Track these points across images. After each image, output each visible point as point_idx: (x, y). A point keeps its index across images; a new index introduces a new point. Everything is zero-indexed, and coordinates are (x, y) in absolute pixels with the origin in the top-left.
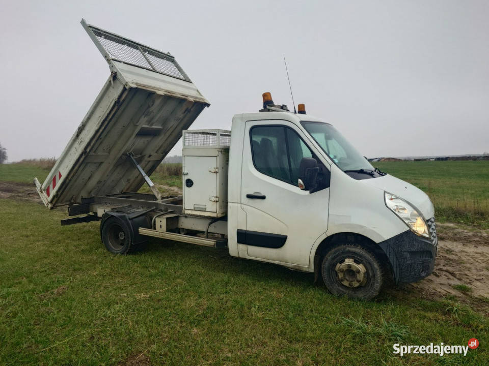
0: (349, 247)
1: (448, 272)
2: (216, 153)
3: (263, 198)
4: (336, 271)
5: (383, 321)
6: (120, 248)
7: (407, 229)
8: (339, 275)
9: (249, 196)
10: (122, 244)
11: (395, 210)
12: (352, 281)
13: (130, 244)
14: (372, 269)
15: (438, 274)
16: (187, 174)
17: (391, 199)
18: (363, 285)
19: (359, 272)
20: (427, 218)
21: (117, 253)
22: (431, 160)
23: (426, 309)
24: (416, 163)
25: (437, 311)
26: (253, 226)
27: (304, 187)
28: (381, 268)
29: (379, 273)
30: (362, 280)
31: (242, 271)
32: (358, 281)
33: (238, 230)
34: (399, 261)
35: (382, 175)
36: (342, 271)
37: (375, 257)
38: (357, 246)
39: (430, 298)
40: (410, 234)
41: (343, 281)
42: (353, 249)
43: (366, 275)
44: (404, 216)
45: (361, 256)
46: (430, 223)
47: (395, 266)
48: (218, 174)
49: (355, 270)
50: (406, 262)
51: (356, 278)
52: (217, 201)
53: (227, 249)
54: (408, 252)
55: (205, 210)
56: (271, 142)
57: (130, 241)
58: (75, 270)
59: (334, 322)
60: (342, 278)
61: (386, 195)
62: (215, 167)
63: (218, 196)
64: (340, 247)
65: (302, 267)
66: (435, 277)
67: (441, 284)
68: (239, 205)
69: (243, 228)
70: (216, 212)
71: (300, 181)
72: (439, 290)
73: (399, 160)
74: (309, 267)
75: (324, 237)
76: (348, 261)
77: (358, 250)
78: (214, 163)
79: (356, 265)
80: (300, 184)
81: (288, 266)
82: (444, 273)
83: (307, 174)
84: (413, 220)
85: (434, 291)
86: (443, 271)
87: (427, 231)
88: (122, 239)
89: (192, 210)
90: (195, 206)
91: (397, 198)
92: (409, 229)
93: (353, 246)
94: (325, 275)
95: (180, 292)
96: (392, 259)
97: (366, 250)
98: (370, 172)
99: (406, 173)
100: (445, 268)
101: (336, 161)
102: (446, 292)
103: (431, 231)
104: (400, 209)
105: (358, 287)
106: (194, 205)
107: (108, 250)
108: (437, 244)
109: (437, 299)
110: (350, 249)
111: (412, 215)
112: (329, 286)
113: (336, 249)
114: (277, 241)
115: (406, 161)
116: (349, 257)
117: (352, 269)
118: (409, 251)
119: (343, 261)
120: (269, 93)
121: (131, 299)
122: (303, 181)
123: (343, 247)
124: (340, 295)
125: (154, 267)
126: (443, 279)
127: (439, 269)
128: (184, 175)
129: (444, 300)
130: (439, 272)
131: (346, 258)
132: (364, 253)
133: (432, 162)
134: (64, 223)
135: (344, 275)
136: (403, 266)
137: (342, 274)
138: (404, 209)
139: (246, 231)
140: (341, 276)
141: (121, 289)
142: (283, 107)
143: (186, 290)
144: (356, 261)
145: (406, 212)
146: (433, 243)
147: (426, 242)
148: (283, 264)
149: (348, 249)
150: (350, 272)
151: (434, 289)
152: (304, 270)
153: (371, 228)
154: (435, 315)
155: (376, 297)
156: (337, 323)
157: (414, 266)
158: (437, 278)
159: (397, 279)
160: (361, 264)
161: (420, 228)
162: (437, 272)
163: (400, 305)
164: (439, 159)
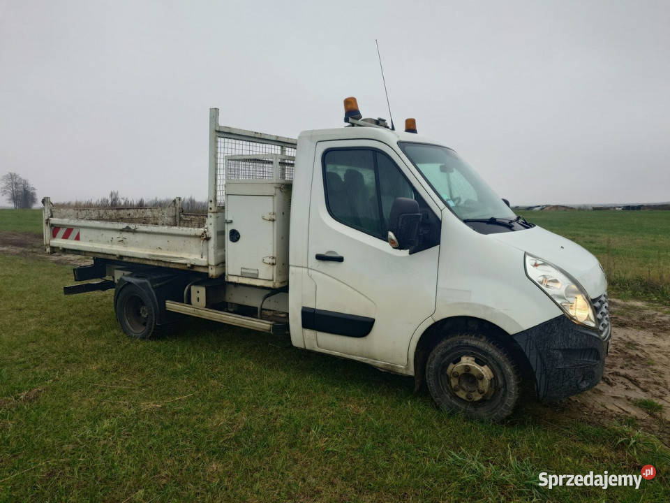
0: (467, 339)
1: (627, 378)
2: (271, 190)
3: (340, 259)
4: (447, 375)
5: (512, 460)
6: (141, 330)
7: (559, 313)
8: (452, 380)
9: (320, 258)
10: (145, 324)
11: (542, 283)
12: (471, 392)
13: (153, 325)
14: (503, 374)
15: (611, 381)
16: (231, 222)
17: (536, 265)
18: (488, 398)
19: (481, 377)
20: (593, 296)
21: (136, 338)
22: (617, 209)
23: (586, 438)
24: (595, 213)
25: (604, 444)
26: (326, 303)
27: (397, 244)
28: (515, 374)
29: (512, 382)
30: (486, 391)
31: (313, 369)
32: (481, 392)
33: (303, 308)
34: (544, 365)
35: (527, 228)
36: (456, 375)
37: (507, 356)
38: (481, 338)
39: (595, 420)
40: (564, 322)
41: (457, 390)
42: (474, 343)
43: (493, 383)
44: (556, 293)
45: (486, 353)
46: (597, 304)
47: (538, 371)
48: (275, 222)
49: (475, 374)
50: (557, 365)
51: (477, 387)
52: (273, 264)
53: (289, 336)
54: (560, 350)
55: (256, 278)
56: (362, 176)
57: (154, 320)
58: (67, 362)
59: (435, 458)
60: (456, 386)
61: (528, 258)
62: (271, 211)
63: (275, 256)
64: (454, 339)
65: (397, 367)
66: (605, 385)
67: (614, 397)
68: (306, 270)
69: (311, 305)
70: (273, 280)
71: (391, 234)
72: (609, 407)
73: (572, 208)
74: (407, 368)
75: (430, 322)
76: (466, 361)
77: (481, 343)
78: (269, 206)
79: (477, 367)
80: (392, 240)
81: (376, 364)
82: (621, 379)
83: (402, 223)
84: (569, 299)
85: (602, 409)
86: (620, 375)
87: (592, 317)
88: (145, 316)
89: (238, 276)
90: (243, 270)
91: (545, 264)
92: (562, 313)
93: (473, 337)
94: (431, 381)
95: (210, 401)
96: (533, 359)
97: (493, 344)
98: (507, 222)
99: (579, 227)
100: (622, 372)
101: (451, 204)
102: (621, 411)
103: (599, 316)
104: (550, 281)
105: (480, 401)
106: (242, 268)
107: (125, 333)
108: (610, 336)
109: (606, 422)
110: (469, 341)
111: (567, 290)
112: (436, 397)
113: (448, 341)
114: (360, 327)
115: (581, 210)
116: (467, 354)
117: (471, 372)
118: (562, 348)
119: (459, 360)
120: (354, 99)
121: (133, 411)
122: (396, 236)
123: (457, 338)
124: (453, 412)
125: (183, 360)
126: (619, 390)
127: (613, 374)
128: (228, 223)
129: (616, 426)
130: (612, 377)
131: (462, 356)
132: (490, 349)
133: (619, 211)
134: (69, 291)
135: (459, 381)
136: (551, 372)
137: (457, 381)
138: (556, 281)
139: (314, 309)
140: (454, 382)
141: (123, 393)
142: (379, 123)
143: (220, 398)
144: (478, 361)
145: (558, 286)
146: (603, 335)
147: (590, 335)
148: (369, 361)
149: (465, 341)
150: (469, 377)
151: (603, 406)
152: (400, 371)
153: (502, 311)
154: (600, 450)
155: (508, 418)
156: (439, 460)
157: (569, 373)
158: (609, 387)
159: (542, 391)
160: (486, 366)
161: (581, 312)
162: (610, 378)
163: (545, 431)
164: (628, 208)
